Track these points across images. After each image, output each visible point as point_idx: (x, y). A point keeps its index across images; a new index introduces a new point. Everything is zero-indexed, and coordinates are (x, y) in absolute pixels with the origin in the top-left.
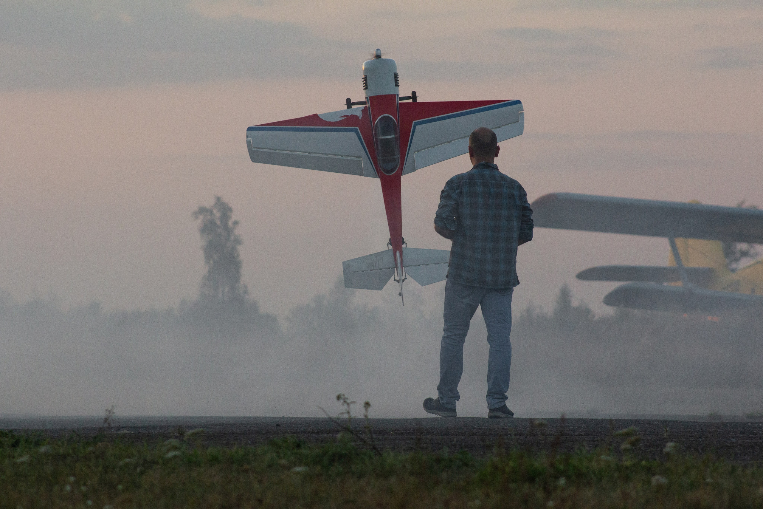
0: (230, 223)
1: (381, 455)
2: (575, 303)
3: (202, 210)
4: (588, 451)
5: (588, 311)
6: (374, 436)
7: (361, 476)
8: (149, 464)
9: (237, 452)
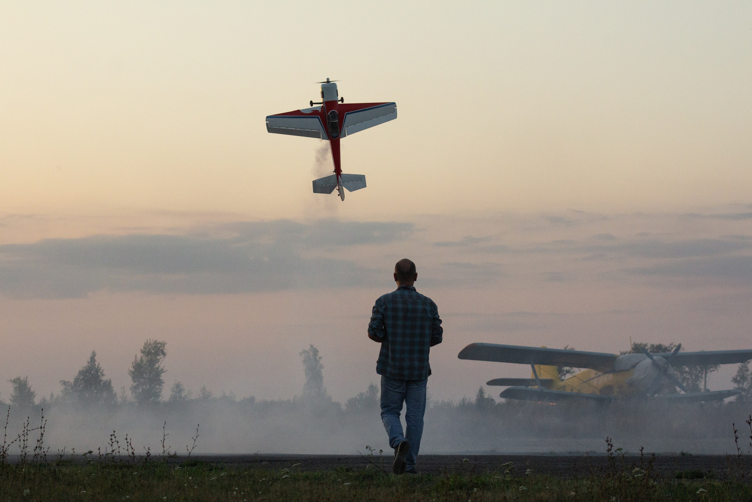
0: (318, 358)
1: (388, 476)
2: (486, 396)
3: (304, 352)
4: (490, 473)
5: (493, 400)
6: (386, 465)
7: (378, 486)
8: (275, 480)
9: (318, 474)
